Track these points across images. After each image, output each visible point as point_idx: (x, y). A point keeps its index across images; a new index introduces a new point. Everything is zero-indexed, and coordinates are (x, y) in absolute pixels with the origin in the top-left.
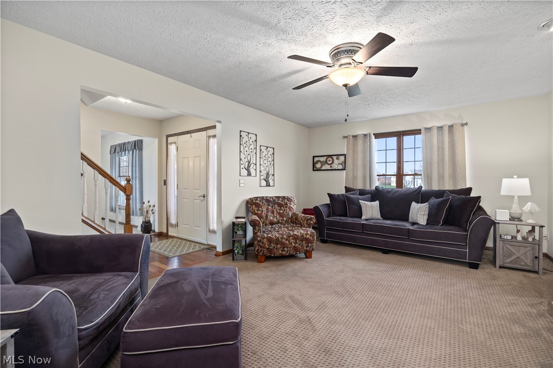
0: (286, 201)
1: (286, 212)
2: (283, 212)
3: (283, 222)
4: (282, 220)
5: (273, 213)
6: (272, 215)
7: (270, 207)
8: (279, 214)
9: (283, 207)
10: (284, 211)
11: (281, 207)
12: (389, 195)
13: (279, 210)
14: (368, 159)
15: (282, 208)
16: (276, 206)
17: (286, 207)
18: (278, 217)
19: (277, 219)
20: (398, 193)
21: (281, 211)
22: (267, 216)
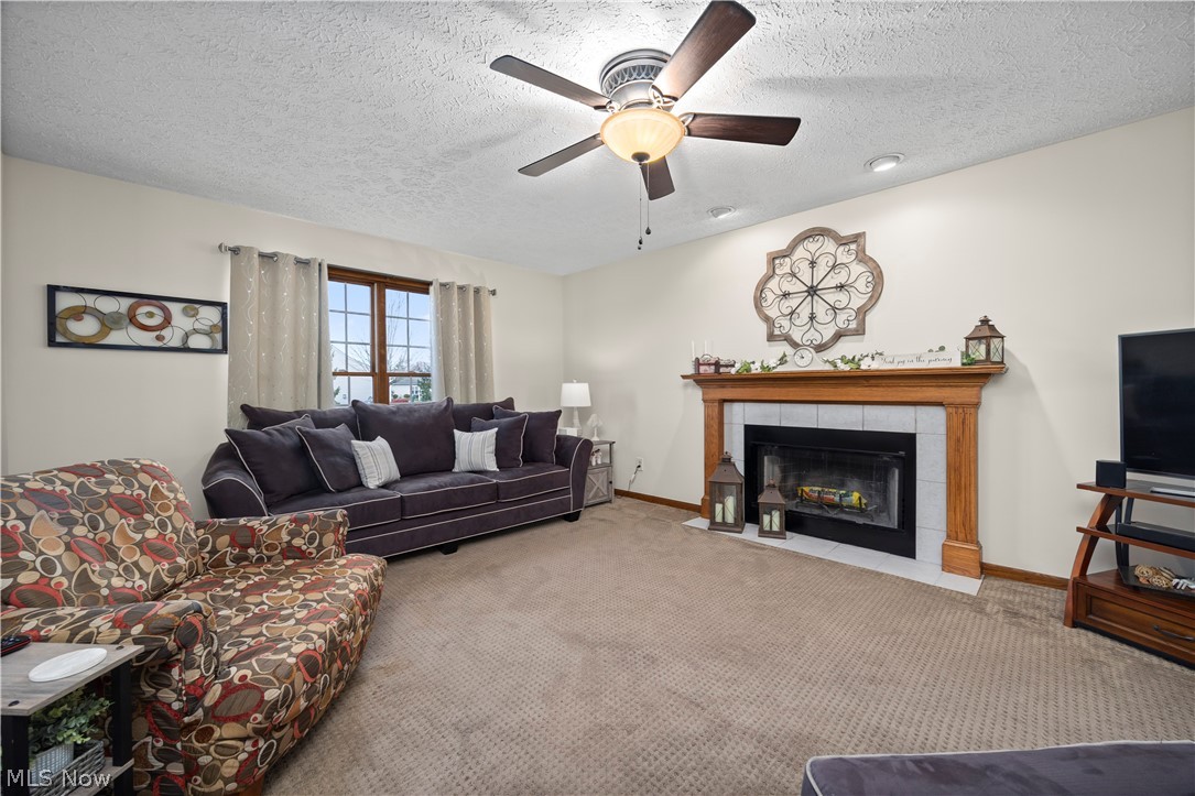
0: (144, 478)
1: (176, 530)
2: (161, 536)
3: (181, 576)
4: (174, 571)
5: (110, 552)
6: (111, 565)
7: (79, 531)
8: (144, 547)
9: (151, 511)
10: (163, 525)
11: (138, 515)
12: (399, 419)
13: (137, 530)
14: (317, 328)
15: (148, 517)
16: (112, 515)
17: (165, 508)
18: (146, 563)
19: (144, 576)
20: (417, 415)
21: (151, 534)
22: (84, 582)
